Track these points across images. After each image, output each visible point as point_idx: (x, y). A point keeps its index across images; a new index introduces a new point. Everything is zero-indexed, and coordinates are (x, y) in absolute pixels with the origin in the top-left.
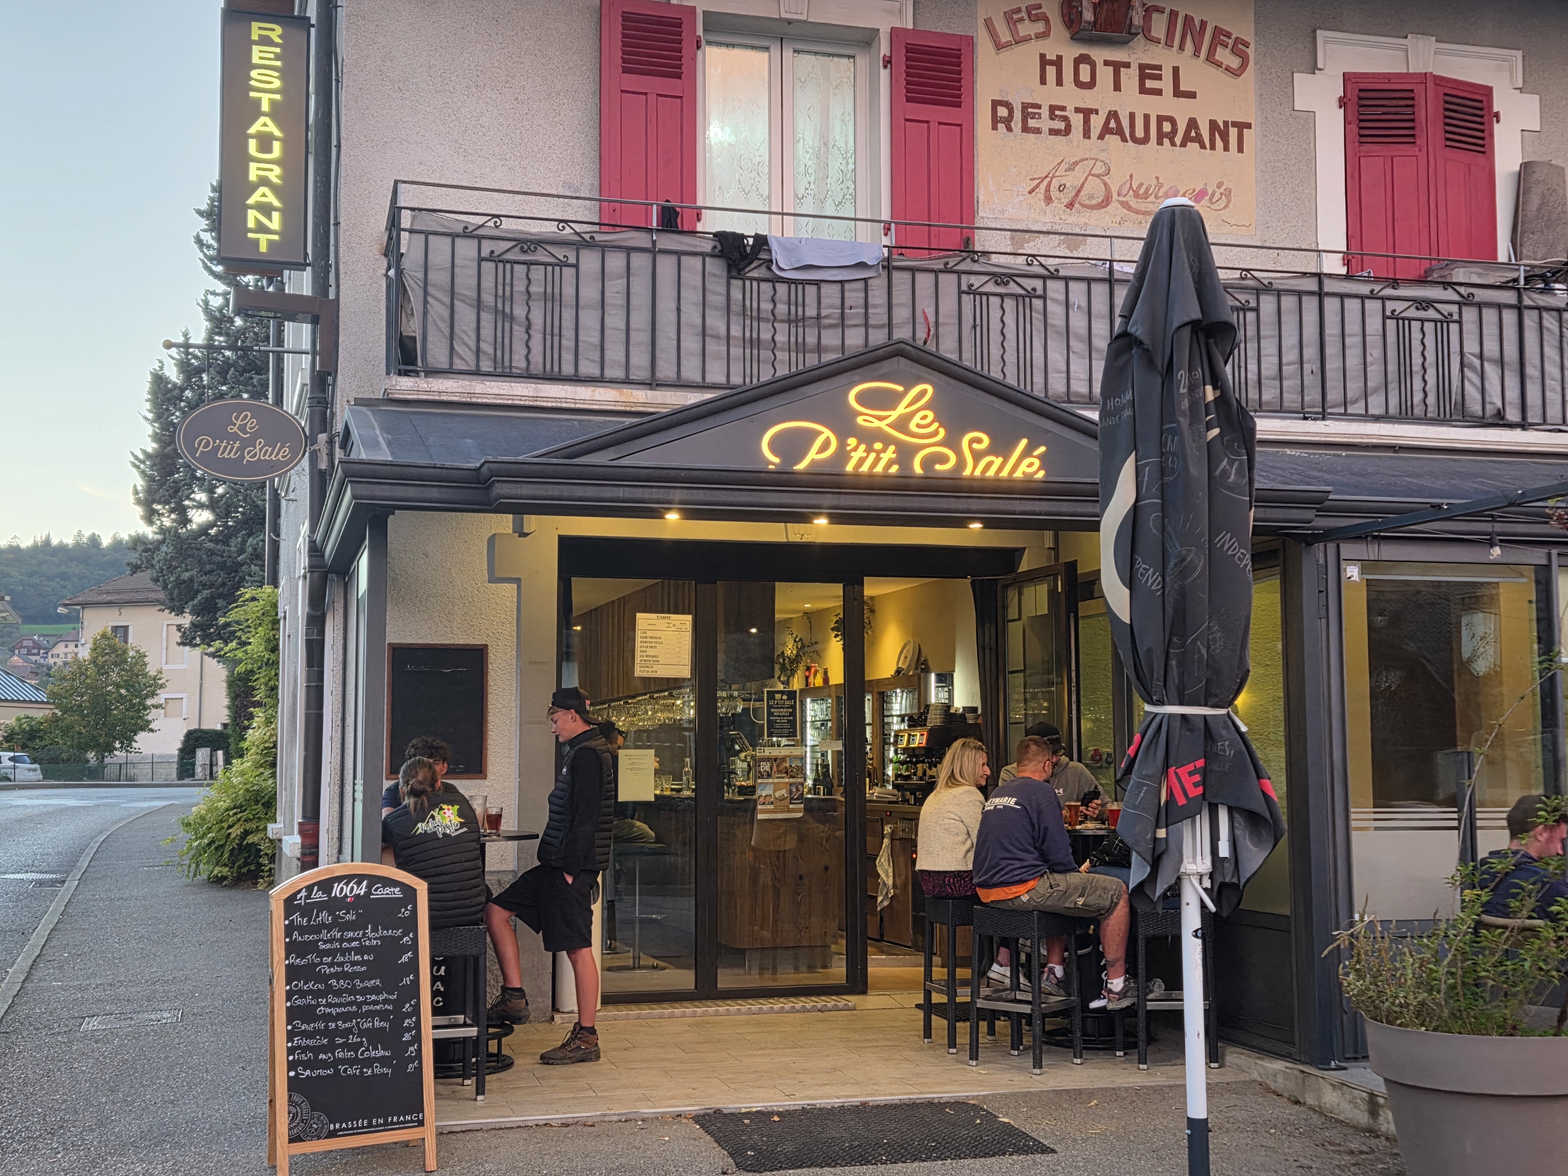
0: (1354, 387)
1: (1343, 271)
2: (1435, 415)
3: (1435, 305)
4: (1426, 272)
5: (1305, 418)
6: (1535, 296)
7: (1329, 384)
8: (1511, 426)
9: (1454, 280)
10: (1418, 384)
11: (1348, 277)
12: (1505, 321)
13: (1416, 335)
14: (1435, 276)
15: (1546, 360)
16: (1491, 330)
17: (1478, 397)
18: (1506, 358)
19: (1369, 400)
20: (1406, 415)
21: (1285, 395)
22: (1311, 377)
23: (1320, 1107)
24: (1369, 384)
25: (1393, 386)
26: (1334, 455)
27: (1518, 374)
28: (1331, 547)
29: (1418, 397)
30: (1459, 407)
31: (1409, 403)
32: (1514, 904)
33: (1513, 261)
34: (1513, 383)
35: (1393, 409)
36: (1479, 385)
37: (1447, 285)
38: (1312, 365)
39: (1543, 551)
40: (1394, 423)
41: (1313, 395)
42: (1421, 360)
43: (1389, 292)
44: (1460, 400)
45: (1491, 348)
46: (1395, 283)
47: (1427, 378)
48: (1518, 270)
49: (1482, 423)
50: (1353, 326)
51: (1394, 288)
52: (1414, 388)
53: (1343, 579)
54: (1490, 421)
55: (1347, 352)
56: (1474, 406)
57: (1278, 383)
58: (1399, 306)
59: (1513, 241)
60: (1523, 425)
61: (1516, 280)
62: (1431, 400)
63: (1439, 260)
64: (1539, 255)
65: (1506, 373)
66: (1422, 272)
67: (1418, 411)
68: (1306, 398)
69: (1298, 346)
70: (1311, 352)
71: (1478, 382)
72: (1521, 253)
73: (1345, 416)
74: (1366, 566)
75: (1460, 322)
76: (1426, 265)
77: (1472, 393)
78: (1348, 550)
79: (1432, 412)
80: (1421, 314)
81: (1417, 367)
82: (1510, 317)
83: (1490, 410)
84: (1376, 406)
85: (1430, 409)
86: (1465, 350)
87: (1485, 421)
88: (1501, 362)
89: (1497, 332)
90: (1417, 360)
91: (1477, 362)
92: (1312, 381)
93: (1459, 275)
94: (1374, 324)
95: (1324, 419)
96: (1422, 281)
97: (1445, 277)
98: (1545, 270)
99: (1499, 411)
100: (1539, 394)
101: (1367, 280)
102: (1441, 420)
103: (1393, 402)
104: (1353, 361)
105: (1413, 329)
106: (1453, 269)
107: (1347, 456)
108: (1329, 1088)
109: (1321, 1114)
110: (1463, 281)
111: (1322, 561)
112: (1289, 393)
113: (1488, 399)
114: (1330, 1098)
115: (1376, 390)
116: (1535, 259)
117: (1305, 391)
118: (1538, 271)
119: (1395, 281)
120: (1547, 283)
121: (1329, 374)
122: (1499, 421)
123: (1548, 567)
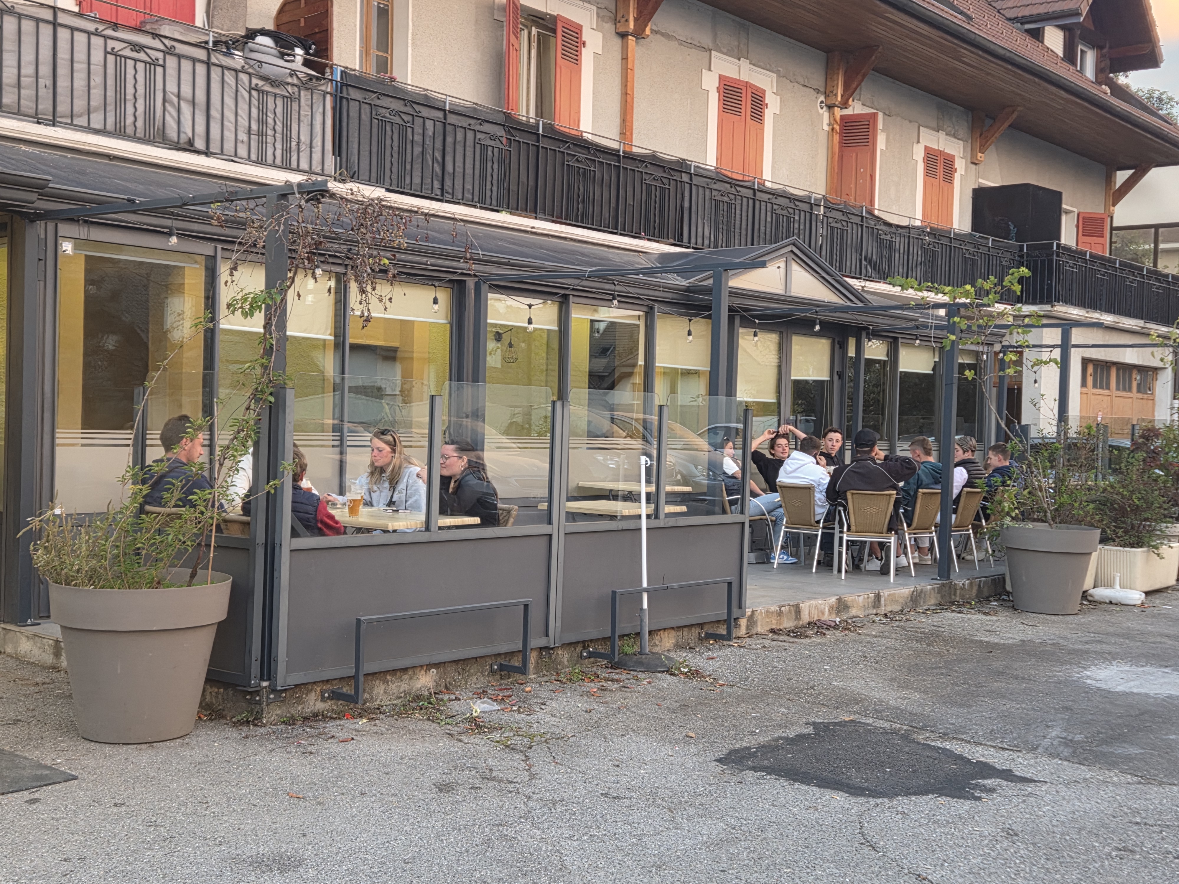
0: (80, 104)
1: (76, 9)
2: (142, 136)
3: (145, 49)
4: (141, 23)
5: (39, 123)
6: (221, 57)
7: (59, 99)
8: (198, 152)
9: (162, 33)
10: (130, 110)
11: (79, 15)
12: (197, 71)
13: (130, 72)
14: (148, 27)
15: (225, 106)
16: (186, 77)
17: (175, 126)
18: (197, 101)
19: (92, 116)
20: (119, 133)
21: (22, 102)
22: (45, 90)
23: (16, 654)
24: (92, 103)
25: (111, 108)
26: (60, 156)
27: (205, 114)
28: (51, 226)
29: (130, 120)
30: (161, 133)
31: (122, 124)
32: (166, 495)
33: (207, 28)
34: (200, 120)
35: (110, 126)
36: (176, 117)
37: (156, 36)
38: (45, 80)
39: (212, 245)
40: (110, 137)
41: (45, 105)
42: (133, 91)
43: (110, 32)
44: (161, 128)
45: (186, 90)
46: (115, 26)
47: (137, 105)
48: (208, 35)
49: (177, 147)
50: (80, 55)
51: (114, 30)
52: (127, 113)
53: (60, 253)
54: (182, 146)
55: (75, 75)
56: (172, 133)
57: (16, 90)
58: (118, 46)
59: (208, 13)
60: (207, 153)
61: (207, 42)
62: (140, 123)
63: (151, 15)
64: (225, 27)
65: (197, 111)
66: (138, 23)
67: (130, 130)
68: (40, 107)
69: (34, 63)
70: (45, 70)
71: (175, 114)
72: (212, 22)
73: (71, 126)
74: (79, 243)
75: (164, 67)
76: (141, 17)
77: (171, 123)
78: (64, 229)
79: (140, 133)
80: (134, 55)
81: (130, 96)
82: (201, 69)
83: (184, 139)
84: (97, 122)
85: (138, 131)
86: (167, 89)
87: (179, 146)
88: (193, 103)
89: (191, 79)
90: (130, 90)
91: (175, 100)
92: (45, 94)
93: (166, 30)
94: (97, 56)
95: (54, 125)
96: (138, 30)
97: (155, 29)
98: (228, 39)
99: (190, 139)
100: (219, 131)
101: (94, 20)
102: (146, 140)
103: (110, 121)
104: (80, 82)
105: (128, 66)
106: (161, 25)
107: (72, 158)
108: (24, 639)
109: (17, 659)
110: (167, 35)
111: (42, 236)
112: (25, 99)
113: (182, 129)
114: (25, 646)
115: (97, 109)
116: (222, 30)
117: (39, 101)
118: (224, 39)
119: (116, 24)
120: (228, 49)
121: (59, 90)
122: (189, 147)
123: (214, 257)
